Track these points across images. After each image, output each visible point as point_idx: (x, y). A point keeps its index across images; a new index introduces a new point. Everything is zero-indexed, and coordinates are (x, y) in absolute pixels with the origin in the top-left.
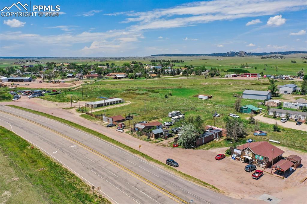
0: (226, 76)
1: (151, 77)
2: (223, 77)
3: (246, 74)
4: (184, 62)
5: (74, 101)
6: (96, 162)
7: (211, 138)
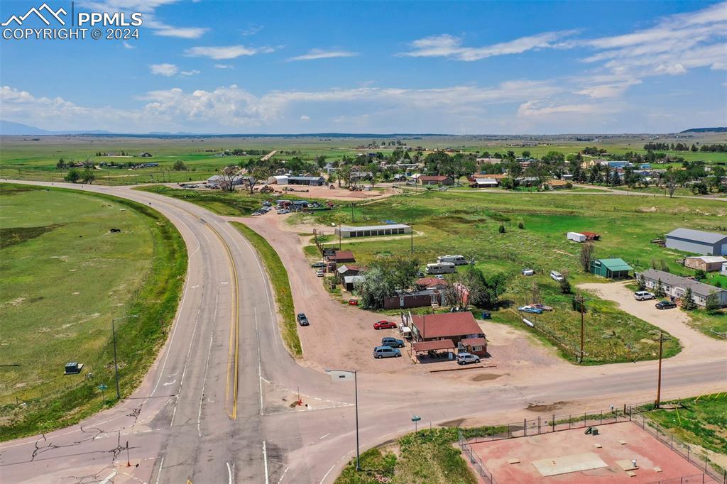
1: (550, 187)
5: (333, 224)
6: (218, 304)
7: (426, 301)
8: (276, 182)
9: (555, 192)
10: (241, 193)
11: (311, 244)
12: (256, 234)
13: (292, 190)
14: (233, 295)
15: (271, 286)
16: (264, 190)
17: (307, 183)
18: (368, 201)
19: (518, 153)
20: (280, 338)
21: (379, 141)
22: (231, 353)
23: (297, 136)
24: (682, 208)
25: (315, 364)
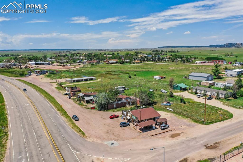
0: (196, 62)
1: (135, 63)
2: (193, 63)
3: (214, 61)
4: (179, 52)
5: (62, 78)
6: (28, 114)
7: (124, 105)
8: (30, 65)
9: (137, 64)
10: (16, 69)
11: (58, 86)
12: (31, 83)
13: (38, 67)
14: (34, 110)
15: (51, 104)
16: (26, 67)
17: (43, 64)
18: (72, 70)
19: (116, 53)
20: (70, 129)
21: (61, 51)
22: (49, 139)
23: (29, 50)
24: (182, 67)
25: (95, 139)
